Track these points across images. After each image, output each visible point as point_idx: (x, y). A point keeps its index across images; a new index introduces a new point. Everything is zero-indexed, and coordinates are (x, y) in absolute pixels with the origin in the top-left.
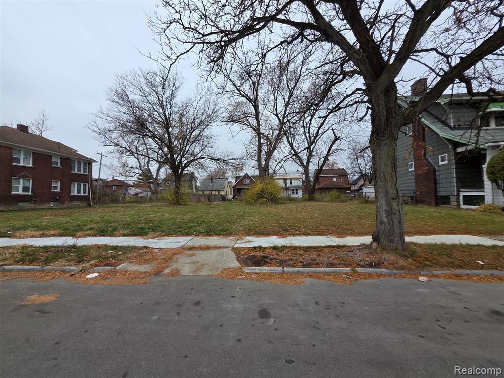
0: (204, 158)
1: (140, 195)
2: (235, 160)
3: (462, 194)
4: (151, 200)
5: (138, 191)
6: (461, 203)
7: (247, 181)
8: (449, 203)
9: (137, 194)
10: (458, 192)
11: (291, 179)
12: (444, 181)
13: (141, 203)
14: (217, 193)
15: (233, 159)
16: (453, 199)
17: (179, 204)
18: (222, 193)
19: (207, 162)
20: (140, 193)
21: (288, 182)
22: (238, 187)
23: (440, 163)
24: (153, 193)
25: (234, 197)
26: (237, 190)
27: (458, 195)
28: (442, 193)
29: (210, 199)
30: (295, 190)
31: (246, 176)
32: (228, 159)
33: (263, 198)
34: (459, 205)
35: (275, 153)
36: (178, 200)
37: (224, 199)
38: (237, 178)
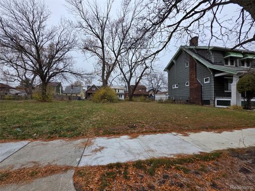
0: (66, 72)
1: (19, 95)
2: (87, 74)
3: (216, 99)
4: (26, 98)
5: (17, 91)
6: (216, 104)
7: (94, 89)
8: (209, 104)
9: (17, 94)
10: (215, 98)
11: (119, 89)
12: (207, 92)
13: (18, 100)
14: (75, 95)
15: (86, 74)
16: (211, 102)
17: (45, 101)
18: (79, 95)
19: (68, 75)
20: (19, 93)
21: (117, 91)
22: (89, 92)
23: (205, 83)
24: (28, 94)
25: (86, 98)
26: (88, 94)
27: (214, 100)
28: (205, 98)
29: (70, 98)
30: (120, 95)
31: (94, 86)
32: (82, 73)
33: (105, 98)
34: (214, 105)
35: (112, 73)
36: (44, 98)
37: (80, 99)
38: (88, 87)
